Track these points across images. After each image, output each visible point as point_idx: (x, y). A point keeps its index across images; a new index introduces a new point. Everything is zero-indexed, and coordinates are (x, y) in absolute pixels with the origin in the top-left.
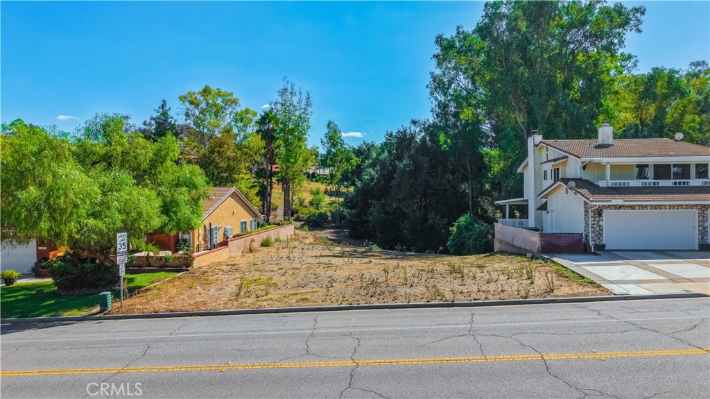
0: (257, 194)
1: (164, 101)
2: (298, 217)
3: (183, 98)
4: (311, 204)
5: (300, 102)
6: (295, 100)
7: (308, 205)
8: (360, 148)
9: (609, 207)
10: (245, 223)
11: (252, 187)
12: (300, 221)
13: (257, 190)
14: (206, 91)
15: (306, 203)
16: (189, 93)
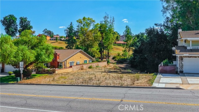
0: (99, 52)
1: (71, 22)
2: (116, 59)
3: (77, 21)
4: (123, 55)
5: (110, 20)
6: (109, 20)
7: (121, 55)
8: (139, 35)
9: (186, 57)
10: (86, 61)
11: (97, 49)
12: (116, 61)
13: (99, 50)
14: (84, 19)
15: (121, 54)
16: (79, 19)
